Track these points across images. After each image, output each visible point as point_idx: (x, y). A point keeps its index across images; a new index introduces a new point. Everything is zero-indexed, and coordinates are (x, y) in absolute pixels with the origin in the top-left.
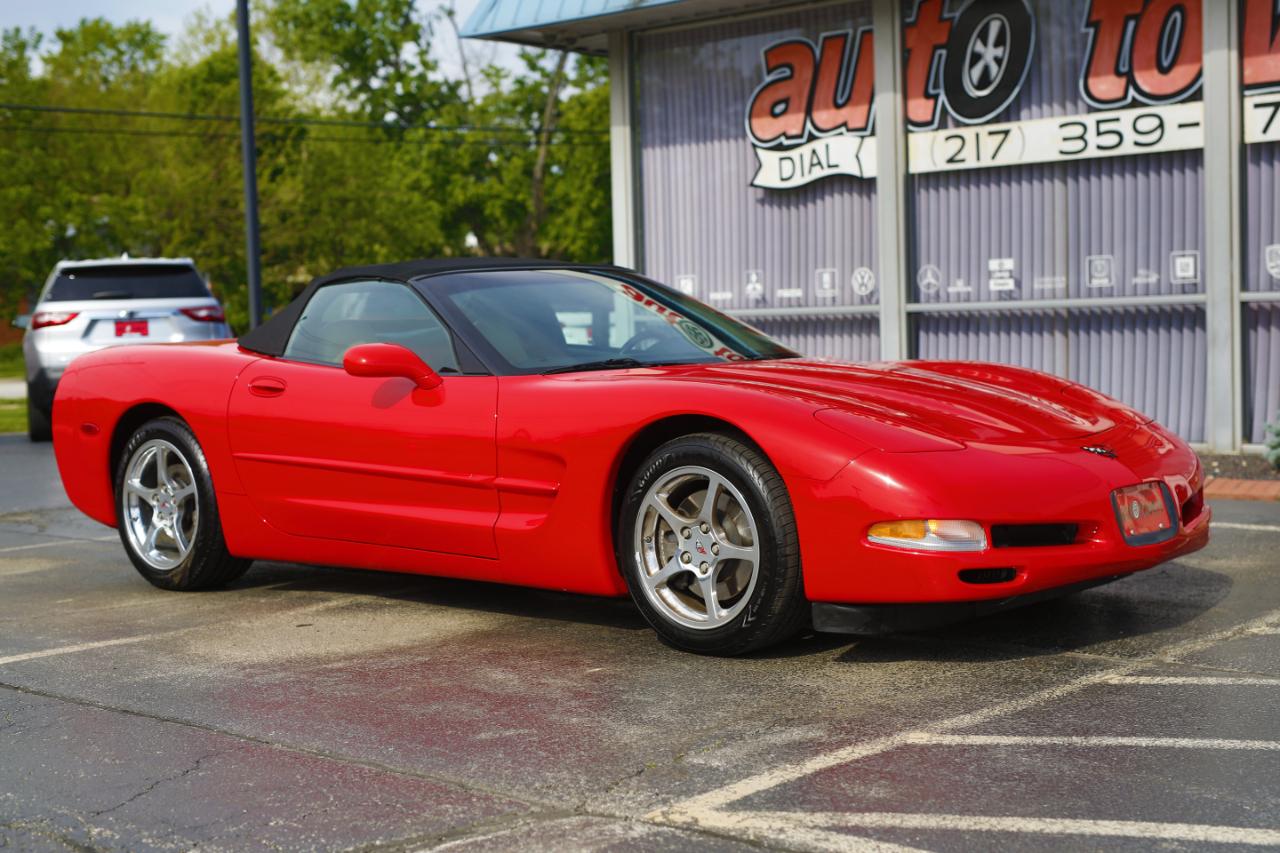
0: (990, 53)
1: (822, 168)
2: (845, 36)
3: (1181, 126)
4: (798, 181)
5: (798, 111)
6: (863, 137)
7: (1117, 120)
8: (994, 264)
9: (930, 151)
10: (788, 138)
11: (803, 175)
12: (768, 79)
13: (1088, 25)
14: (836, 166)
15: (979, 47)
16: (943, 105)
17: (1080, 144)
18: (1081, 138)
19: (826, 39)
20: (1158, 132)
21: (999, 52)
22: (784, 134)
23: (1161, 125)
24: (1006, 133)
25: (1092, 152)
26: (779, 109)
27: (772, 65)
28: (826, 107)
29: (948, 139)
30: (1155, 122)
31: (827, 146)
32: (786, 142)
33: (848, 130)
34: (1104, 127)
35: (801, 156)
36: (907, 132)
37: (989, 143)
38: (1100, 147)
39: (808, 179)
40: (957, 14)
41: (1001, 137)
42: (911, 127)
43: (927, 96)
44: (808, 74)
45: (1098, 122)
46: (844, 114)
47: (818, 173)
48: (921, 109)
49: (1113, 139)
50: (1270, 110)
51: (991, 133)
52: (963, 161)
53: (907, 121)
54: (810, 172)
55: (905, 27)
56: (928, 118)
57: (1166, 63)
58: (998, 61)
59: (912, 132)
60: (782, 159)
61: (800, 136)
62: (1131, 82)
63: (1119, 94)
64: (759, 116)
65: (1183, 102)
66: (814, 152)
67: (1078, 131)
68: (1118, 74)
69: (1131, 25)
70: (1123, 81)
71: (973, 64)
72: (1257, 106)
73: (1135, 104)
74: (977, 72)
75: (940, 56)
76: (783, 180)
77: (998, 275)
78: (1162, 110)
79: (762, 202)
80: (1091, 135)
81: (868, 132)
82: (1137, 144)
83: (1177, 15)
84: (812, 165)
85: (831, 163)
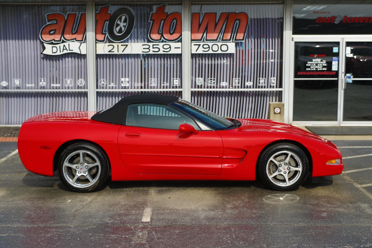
0: (122, 24)
1: (67, 50)
2: (76, 14)
3: (175, 48)
4: (58, 53)
5: (59, 34)
6: (81, 43)
7: (158, 45)
8: (123, 79)
9: (104, 48)
10: (55, 41)
11: (60, 52)
12: (48, 23)
13: (151, 20)
14: (72, 50)
15: (119, 22)
16: (107, 36)
17: (148, 50)
18: (148, 48)
19: (68, 14)
20: (169, 49)
21: (125, 24)
22: (54, 40)
23: (170, 47)
24: (127, 45)
25: (151, 52)
26: (52, 32)
27: (49, 19)
28: (69, 34)
29: (109, 46)
30: (168, 46)
31: (69, 44)
32: (54, 42)
33: (76, 41)
34: (154, 46)
35: (60, 46)
36: (96, 43)
37: (121, 48)
38: (153, 51)
39: (62, 53)
40: (112, 13)
41: (125, 46)
42: (97, 42)
43: (102, 34)
44: (63, 24)
45: (153, 45)
46: (74, 36)
47: (65, 52)
48: (100, 37)
49: (157, 50)
50: (198, 46)
51: (122, 45)
52: (114, 52)
53: (96, 40)
54: (63, 51)
55: (96, 14)
56: (103, 40)
57: (171, 32)
58: (125, 26)
59: (97, 43)
60: (52, 47)
61: (60, 41)
62: (162, 36)
63: (159, 39)
64: (45, 34)
65: (176, 42)
66: (64, 46)
67: (148, 47)
68: (159, 34)
69: (162, 22)
70: (160, 35)
71: (117, 27)
72: (195, 45)
73: (163, 41)
74: (118, 29)
75: (107, 23)
76: (53, 53)
77: (124, 82)
78: (170, 43)
79: (43, 58)
80: (151, 48)
81: (83, 42)
82: (163, 51)
83: (175, 21)
84: (63, 49)
85: (70, 49)
